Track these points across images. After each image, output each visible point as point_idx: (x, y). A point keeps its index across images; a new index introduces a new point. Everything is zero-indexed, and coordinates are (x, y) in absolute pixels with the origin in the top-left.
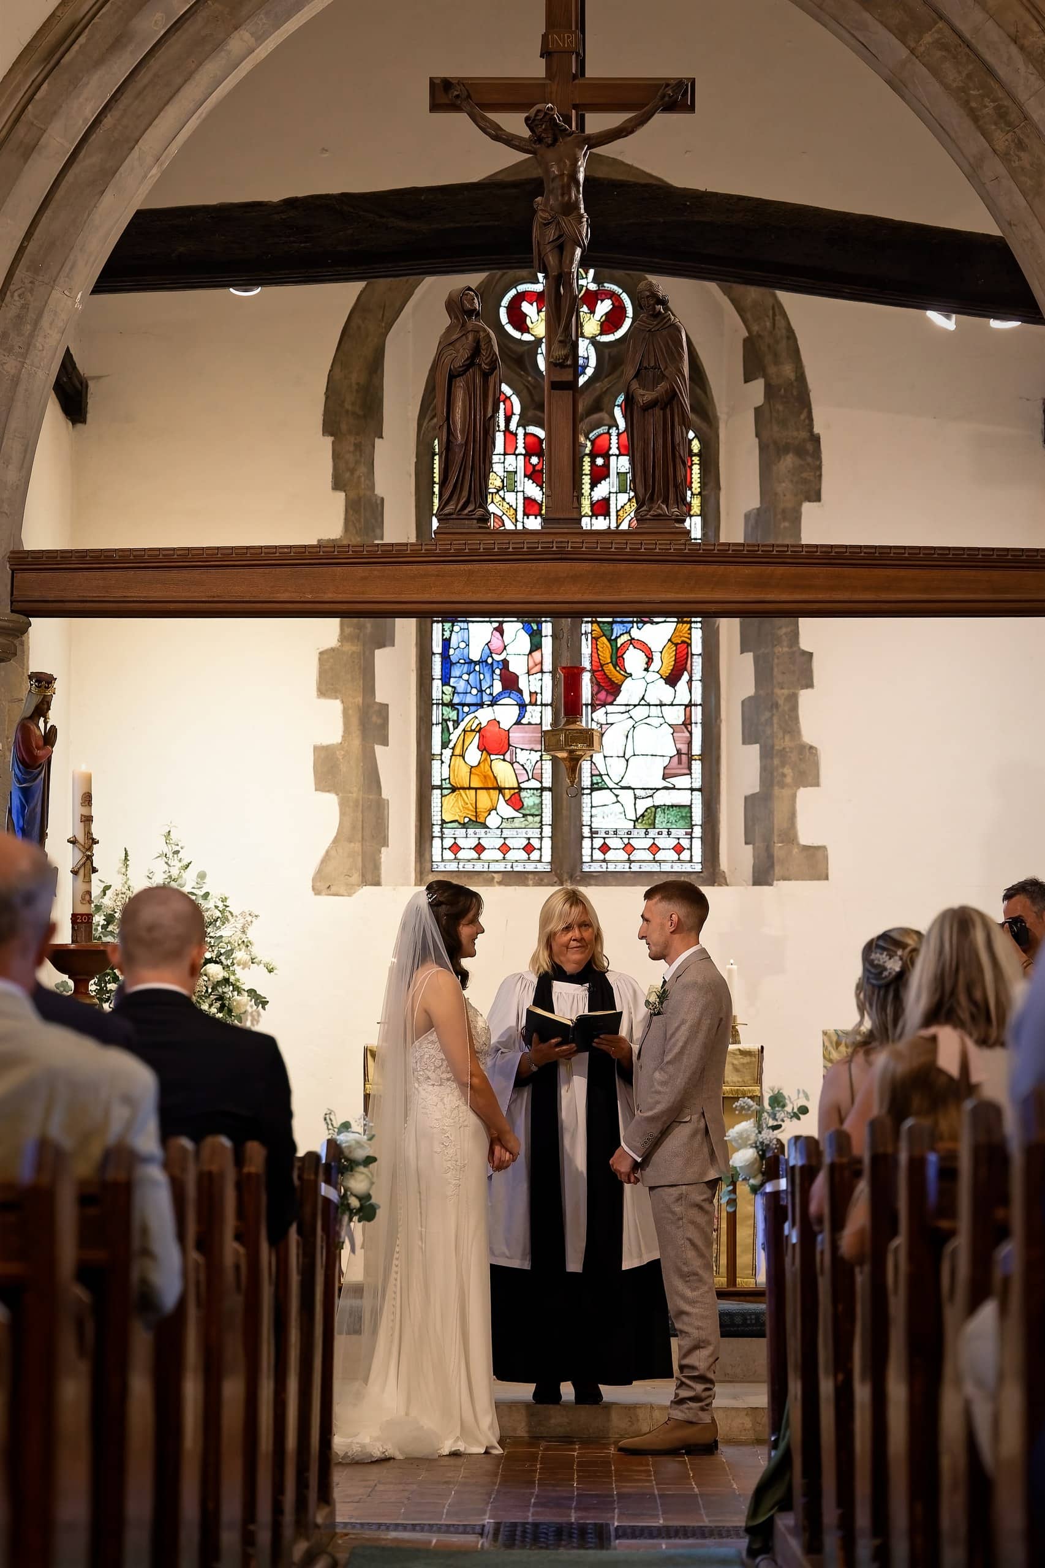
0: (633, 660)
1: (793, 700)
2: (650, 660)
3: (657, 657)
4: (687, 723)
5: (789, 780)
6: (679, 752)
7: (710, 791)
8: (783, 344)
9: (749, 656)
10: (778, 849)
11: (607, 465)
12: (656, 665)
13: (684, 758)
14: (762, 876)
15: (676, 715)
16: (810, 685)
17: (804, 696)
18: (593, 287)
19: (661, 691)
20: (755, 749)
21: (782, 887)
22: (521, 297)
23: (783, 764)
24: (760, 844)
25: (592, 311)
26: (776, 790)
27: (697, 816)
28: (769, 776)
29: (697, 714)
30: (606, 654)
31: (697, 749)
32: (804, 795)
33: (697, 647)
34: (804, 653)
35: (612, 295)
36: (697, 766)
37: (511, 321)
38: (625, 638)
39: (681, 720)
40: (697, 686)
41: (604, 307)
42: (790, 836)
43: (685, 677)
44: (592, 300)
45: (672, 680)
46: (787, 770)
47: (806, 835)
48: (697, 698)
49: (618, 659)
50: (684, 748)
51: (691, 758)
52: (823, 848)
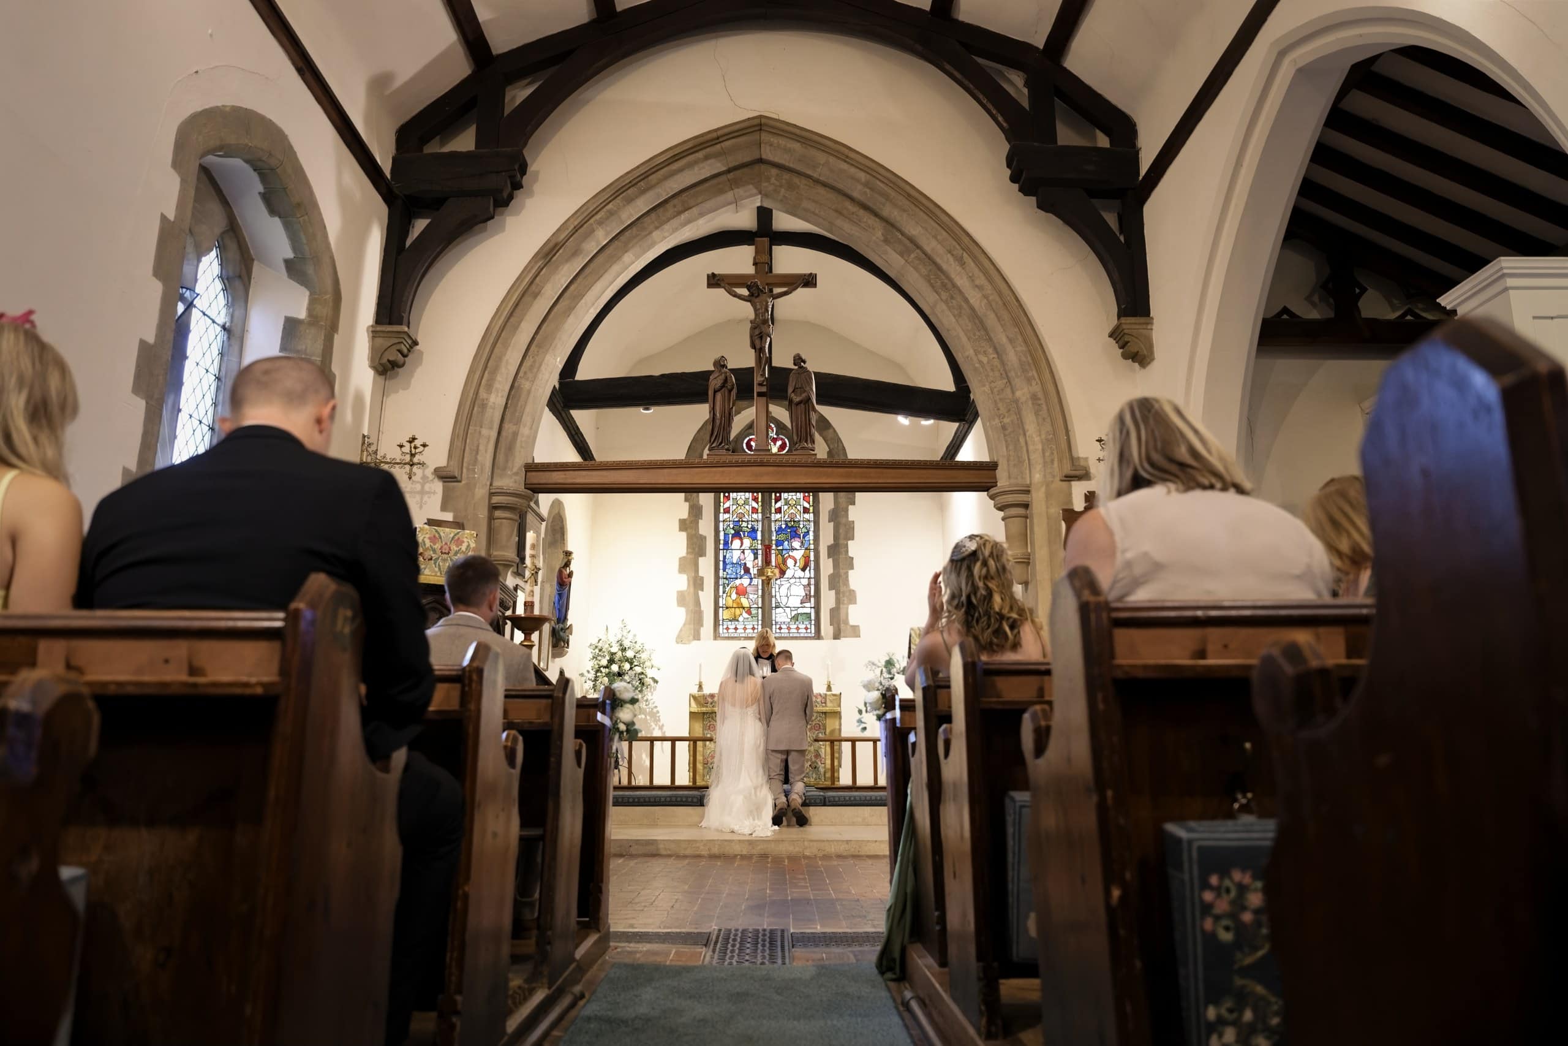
0: (790, 562)
1: (847, 574)
2: (796, 563)
3: (798, 561)
4: (809, 584)
5: (846, 602)
6: (806, 595)
7: (817, 608)
8: (841, 452)
9: (831, 560)
10: (842, 626)
11: (780, 496)
12: (798, 564)
13: (807, 598)
14: (837, 636)
15: (805, 582)
16: (852, 568)
17: (851, 572)
18: (775, 436)
19: (800, 573)
20: (833, 592)
21: (844, 641)
22: (750, 440)
23: (844, 596)
24: (836, 625)
25: (775, 444)
26: (841, 606)
27: (813, 617)
28: (838, 601)
29: (812, 581)
30: (780, 561)
31: (812, 593)
32: (851, 608)
33: (812, 558)
34: (850, 557)
35: (782, 439)
36: (812, 600)
37: (747, 448)
38: (787, 555)
39: (807, 583)
40: (812, 572)
41: (779, 443)
42: (846, 622)
43: (808, 568)
44: (775, 440)
45: (803, 569)
46: (845, 599)
47: (852, 621)
48: (812, 576)
49: (784, 562)
50: (808, 593)
51: (810, 597)
52: (858, 626)
